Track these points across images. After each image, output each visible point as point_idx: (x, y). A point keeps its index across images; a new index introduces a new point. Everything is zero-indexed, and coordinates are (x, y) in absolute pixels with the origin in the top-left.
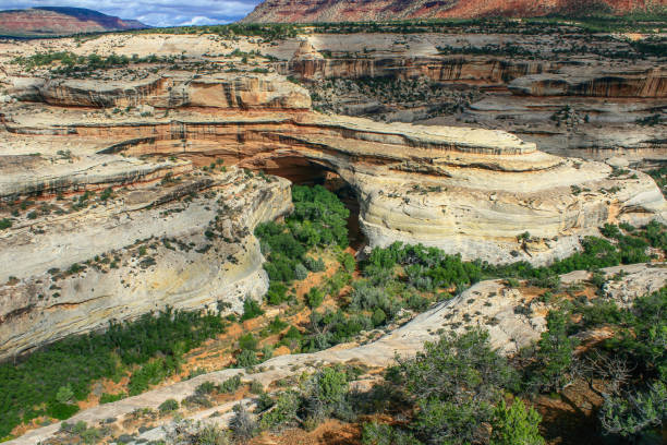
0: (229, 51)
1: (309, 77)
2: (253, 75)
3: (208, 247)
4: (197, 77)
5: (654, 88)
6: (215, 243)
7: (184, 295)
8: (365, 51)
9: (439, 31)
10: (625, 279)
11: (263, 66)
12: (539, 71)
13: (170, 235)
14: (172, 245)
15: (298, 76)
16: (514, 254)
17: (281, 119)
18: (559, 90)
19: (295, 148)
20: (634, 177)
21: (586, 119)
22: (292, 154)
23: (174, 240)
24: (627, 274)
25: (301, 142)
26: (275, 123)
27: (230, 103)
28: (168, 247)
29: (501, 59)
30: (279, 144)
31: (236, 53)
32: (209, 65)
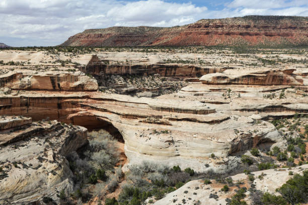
0: (54, 60)
1: (97, 74)
2: (67, 72)
3: (40, 166)
4: (37, 73)
5: (271, 80)
6: (43, 164)
7: (24, 195)
8: (127, 61)
9: (164, 52)
10: (265, 177)
11: (72, 68)
12: (215, 71)
13: (17, 159)
14: (18, 165)
15: (92, 73)
16: (207, 166)
17: (82, 96)
18: (225, 81)
19: (89, 111)
20: (265, 125)
21: (239, 96)
22: (88, 114)
23: (20, 163)
24: (266, 175)
25: (93, 108)
26: (78, 98)
27: (54, 87)
28: (16, 167)
29: (196, 65)
30: (80, 109)
31: (59, 61)
32: (43, 67)
